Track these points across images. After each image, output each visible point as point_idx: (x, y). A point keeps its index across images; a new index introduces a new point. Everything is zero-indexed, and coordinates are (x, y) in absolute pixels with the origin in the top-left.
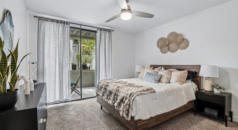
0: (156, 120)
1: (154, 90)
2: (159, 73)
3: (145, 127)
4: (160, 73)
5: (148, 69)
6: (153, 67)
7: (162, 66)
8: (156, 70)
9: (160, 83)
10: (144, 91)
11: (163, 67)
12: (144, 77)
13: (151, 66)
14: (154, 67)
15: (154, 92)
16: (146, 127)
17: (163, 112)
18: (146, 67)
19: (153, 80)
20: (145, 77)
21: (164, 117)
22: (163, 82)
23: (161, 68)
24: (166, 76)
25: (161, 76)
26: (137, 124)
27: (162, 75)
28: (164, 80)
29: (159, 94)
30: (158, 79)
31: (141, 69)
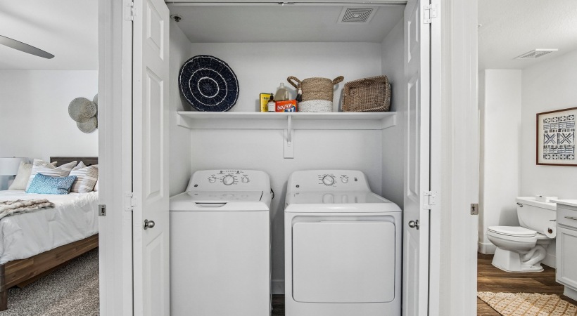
0: (57, 257)
1: (51, 204)
2: (71, 175)
3: (29, 273)
4: (73, 173)
5: (41, 166)
6: (56, 162)
7: (79, 159)
8: (64, 167)
9: (72, 194)
10: (24, 206)
11: (81, 162)
12: (28, 186)
13: (52, 159)
14: (59, 161)
15: (52, 206)
16: (32, 274)
17: (72, 240)
18: (36, 161)
19: (55, 190)
20: (33, 184)
21: (74, 249)
22: (79, 190)
23: (78, 163)
24: (87, 178)
25: (76, 180)
26: (6, 272)
27: (76, 178)
28: (81, 186)
29: (62, 210)
30: (68, 186)
31: (21, 167)
